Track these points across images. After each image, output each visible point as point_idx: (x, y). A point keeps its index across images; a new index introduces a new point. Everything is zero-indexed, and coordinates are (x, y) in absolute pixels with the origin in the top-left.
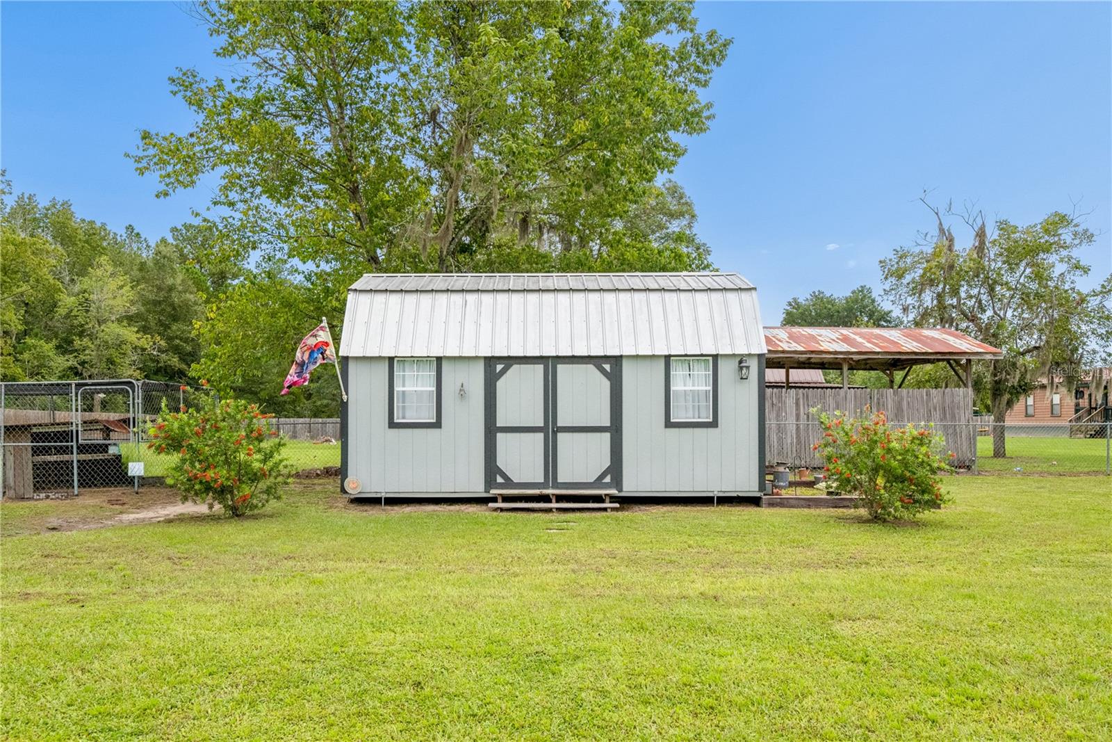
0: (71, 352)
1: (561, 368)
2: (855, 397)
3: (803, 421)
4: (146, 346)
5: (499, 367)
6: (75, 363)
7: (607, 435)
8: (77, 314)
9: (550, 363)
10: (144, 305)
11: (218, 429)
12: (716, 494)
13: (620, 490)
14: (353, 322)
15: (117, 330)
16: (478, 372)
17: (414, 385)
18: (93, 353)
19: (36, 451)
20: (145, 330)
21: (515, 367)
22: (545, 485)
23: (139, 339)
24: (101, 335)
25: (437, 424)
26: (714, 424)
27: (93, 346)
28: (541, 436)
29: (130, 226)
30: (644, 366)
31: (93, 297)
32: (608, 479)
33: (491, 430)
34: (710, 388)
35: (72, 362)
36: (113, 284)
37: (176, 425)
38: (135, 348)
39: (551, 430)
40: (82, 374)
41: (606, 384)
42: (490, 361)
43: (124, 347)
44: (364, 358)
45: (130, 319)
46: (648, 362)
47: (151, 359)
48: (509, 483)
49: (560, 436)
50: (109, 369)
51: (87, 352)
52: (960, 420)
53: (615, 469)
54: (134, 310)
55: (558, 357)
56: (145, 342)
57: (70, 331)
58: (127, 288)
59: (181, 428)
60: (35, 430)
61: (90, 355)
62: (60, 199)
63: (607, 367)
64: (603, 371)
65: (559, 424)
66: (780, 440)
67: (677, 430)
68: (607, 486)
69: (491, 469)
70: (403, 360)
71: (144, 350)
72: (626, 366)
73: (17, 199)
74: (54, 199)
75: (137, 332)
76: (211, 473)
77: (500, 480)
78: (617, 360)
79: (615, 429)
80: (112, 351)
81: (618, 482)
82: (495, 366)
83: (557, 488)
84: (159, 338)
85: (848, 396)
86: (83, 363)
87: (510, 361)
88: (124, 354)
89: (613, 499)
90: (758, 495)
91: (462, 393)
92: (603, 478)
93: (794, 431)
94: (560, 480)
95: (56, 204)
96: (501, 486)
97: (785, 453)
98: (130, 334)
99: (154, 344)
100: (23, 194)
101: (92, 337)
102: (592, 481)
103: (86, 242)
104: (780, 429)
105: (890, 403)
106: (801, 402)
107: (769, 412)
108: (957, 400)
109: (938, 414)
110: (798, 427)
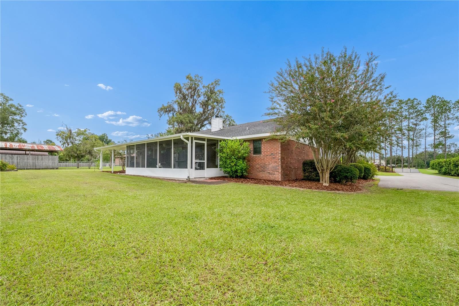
52: (56, 161)
104: (12, 162)
105: (40, 158)
106: (18, 157)
107: (10, 159)
108: (55, 158)
109: (51, 160)
110: (17, 161)
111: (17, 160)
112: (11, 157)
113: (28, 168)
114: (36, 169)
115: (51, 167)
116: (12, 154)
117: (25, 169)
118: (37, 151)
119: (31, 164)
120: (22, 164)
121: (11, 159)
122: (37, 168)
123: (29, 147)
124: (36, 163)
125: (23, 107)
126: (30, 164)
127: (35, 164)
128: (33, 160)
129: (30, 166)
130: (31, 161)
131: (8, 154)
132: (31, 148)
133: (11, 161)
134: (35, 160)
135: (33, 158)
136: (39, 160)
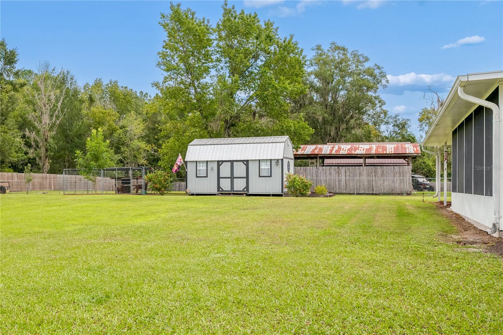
0: (120, 153)
1: (234, 163)
2: (367, 169)
4: (149, 150)
5: (220, 163)
6: (121, 158)
7: (245, 179)
8: (122, 136)
9: (232, 162)
10: (148, 130)
11: (158, 177)
12: (271, 194)
13: (248, 192)
14: (189, 153)
15: (138, 143)
16: (216, 164)
17: (202, 167)
18: (128, 153)
19: (122, 183)
20: (148, 142)
21: (224, 163)
22: (231, 191)
23: (146, 146)
24: (131, 145)
25: (207, 177)
26: (271, 176)
27: (128, 150)
28: (230, 179)
29: (141, 92)
30: (254, 162)
31: (128, 129)
32: (245, 190)
33: (219, 178)
34: (270, 167)
35: (120, 157)
36: (136, 123)
37: (150, 176)
38: (145, 151)
39: (232, 178)
40: (124, 162)
41: (245, 167)
42: (218, 162)
43: (140, 150)
44: (190, 161)
45: (142, 138)
46: (255, 161)
47: (151, 155)
48: (223, 190)
49: (234, 179)
50: (134, 160)
51: (126, 153)
52: (406, 177)
53: (247, 187)
54: (144, 134)
55: (233, 160)
56: (149, 147)
57: (118, 143)
58: (141, 124)
59: (151, 177)
60: (122, 179)
61: (127, 154)
62: (113, 80)
63: (245, 163)
64: (244, 163)
65: (234, 176)
66: (339, 184)
67: (262, 178)
68: (245, 191)
69: (219, 187)
70: (200, 162)
71: (148, 151)
72: (250, 163)
73: (94, 82)
74: (111, 80)
75: (145, 144)
76: (157, 186)
77: (221, 190)
78: (247, 161)
79: (247, 178)
80: (136, 152)
81: (248, 190)
82: (219, 163)
83: (234, 192)
84: (154, 146)
85: (364, 169)
86: (124, 158)
87: (223, 161)
88: (140, 153)
89: (246, 194)
90: (282, 194)
91: (212, 169)
93: (344, 181)
94: (235, 190)
95: (112, 82)
96: (221, 191)
97: (341, 189)
98: (143, 145)
99: (152, 148)
100: (97, 79)
101: (128, 146)
102: (241, 190)
103: (124, 99)
104: (339, 180)
105: (379, 171)
108: (405, 170)
109: (398, 175)
110: (346, 179)
111: (346, 176)
112: (337, 171)
113: (361, 192)
114: (373, 194)
115: (398, 191)
116: (338, 166)
118: (378, 157)
119: (366, 183)
120: (352, 184)
121: (337, 176)
122: (374, 192)
123: (364, 149)
124: (374, 183)
126: (363, 185)
127: (372, 182)
128: (368, 175)
129: (364, 189)
130: (365, 178)
131: (334, 166)
133: (337, 178)
134: (371, 176)
135: (369, 172)
136: (378, 175)
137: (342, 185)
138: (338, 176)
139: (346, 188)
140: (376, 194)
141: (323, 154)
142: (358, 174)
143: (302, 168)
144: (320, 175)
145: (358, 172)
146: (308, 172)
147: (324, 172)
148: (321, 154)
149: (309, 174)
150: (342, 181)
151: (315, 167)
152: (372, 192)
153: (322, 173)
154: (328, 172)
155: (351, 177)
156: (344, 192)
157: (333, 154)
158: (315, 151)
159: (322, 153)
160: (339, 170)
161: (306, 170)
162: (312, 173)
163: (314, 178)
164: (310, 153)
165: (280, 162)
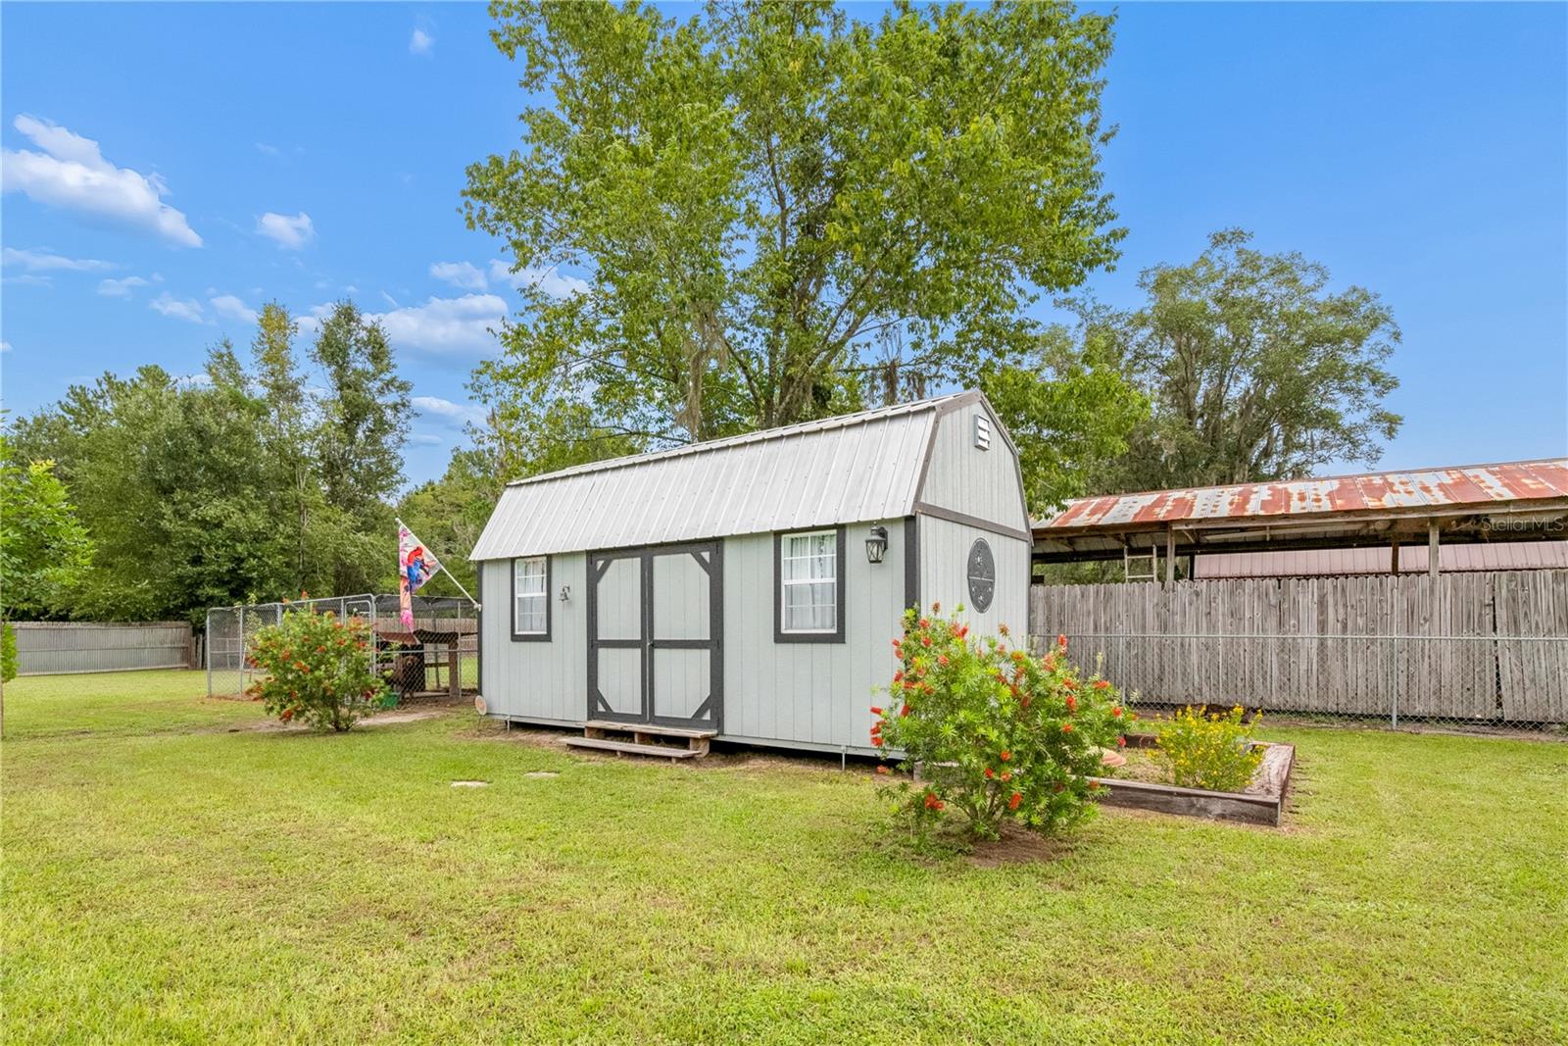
1: (657, 558)
3: (1333, 634)
5: (600, 564)
7: (707, 653)
9: (647, 554)
12: (845, 750)
13: (721, 733)
14: (495, 521)
16: (582, 568)
17: (532, 588)
21: (615, 561)
22: (642, 719)
25: (548, 637)
26: (840, 636)
28: (638, 652)
30: (749, 551)
32: (707, 717)
33: (594, 644)
34: (833, 580)
39: (647, 644)
41: (706, 579)
42: (592, 555)
44: (491, 562)
46: (754, 544)
48: (609, 715)
49: (659, 653)
53: (715, 702)
55: (652, 546)
63: (706, 555)
64: (702, 562)
65: (657, 636)
66: (1285, 666)
67: (790, 646)
68: (707, 725)
69: (594, 696)
70: (523, 560)
72: (728, 551)
77: (601, 708)
78: (716, 543)
79: (715, 644)
81: (718, 721)
82: (598, 559)
83: (654, 723)
87: (609, 554)
89: (711, 745)
91: (564, 598)
92: (702, 715)
93: (1314, 651)
94: (658, 713)
96: (602, 716)
97: (1294, 689)
102: (690, 717)
104: (1283, 646)
105: (1546, 599)
106: (1330, 600)
107: (1264, 619)
110: (1322, 644)
111: (1322, 626)
112: (1273, 601)
113: (1419, 709)
114: (1498, 723)
117: (1387, 718)
120: (1362, 668)
121: (1273, 622)
122: (1508, 714)
123: (1426, 489)
124: (1504, 662)
125: (1376, 296)
126: (1435, 671)
127: (1489, 659)
128: (1466, 621)
129: (1438, 693)
130: (1446, 635)
132: (1443, 500)
133: (1272, 635)
134: (1489, 627)
135: (1470, 602)
136: (1534, 618)
137: (1303, 667)
138: (1280, 624)
139: (1324, 688)
140: (1517, 725)
141: (1200, 521)
142: (1398, 618)
143: (1092, 588)
144: (1178, 619)
145: (1400, 604)
146: (1121, 609)
147: (1204, 609)
148: (1187, 522)
149: (1124, 617)
150: (1303, 654)
151: (1158, 584)
152: (1496, 713)
153: (1191, 612)
154: (1221, 608)
155: (1357, 629)
156: (1315, 703)
157: (1253, 518)
158: (1157, 510)
159: (1193, 516)
160: (1286, 593)
161: (1108, 596)
162: (1138, 611)
163: (1149, 634)
164: (1129, 519)
165: (897, 537)
